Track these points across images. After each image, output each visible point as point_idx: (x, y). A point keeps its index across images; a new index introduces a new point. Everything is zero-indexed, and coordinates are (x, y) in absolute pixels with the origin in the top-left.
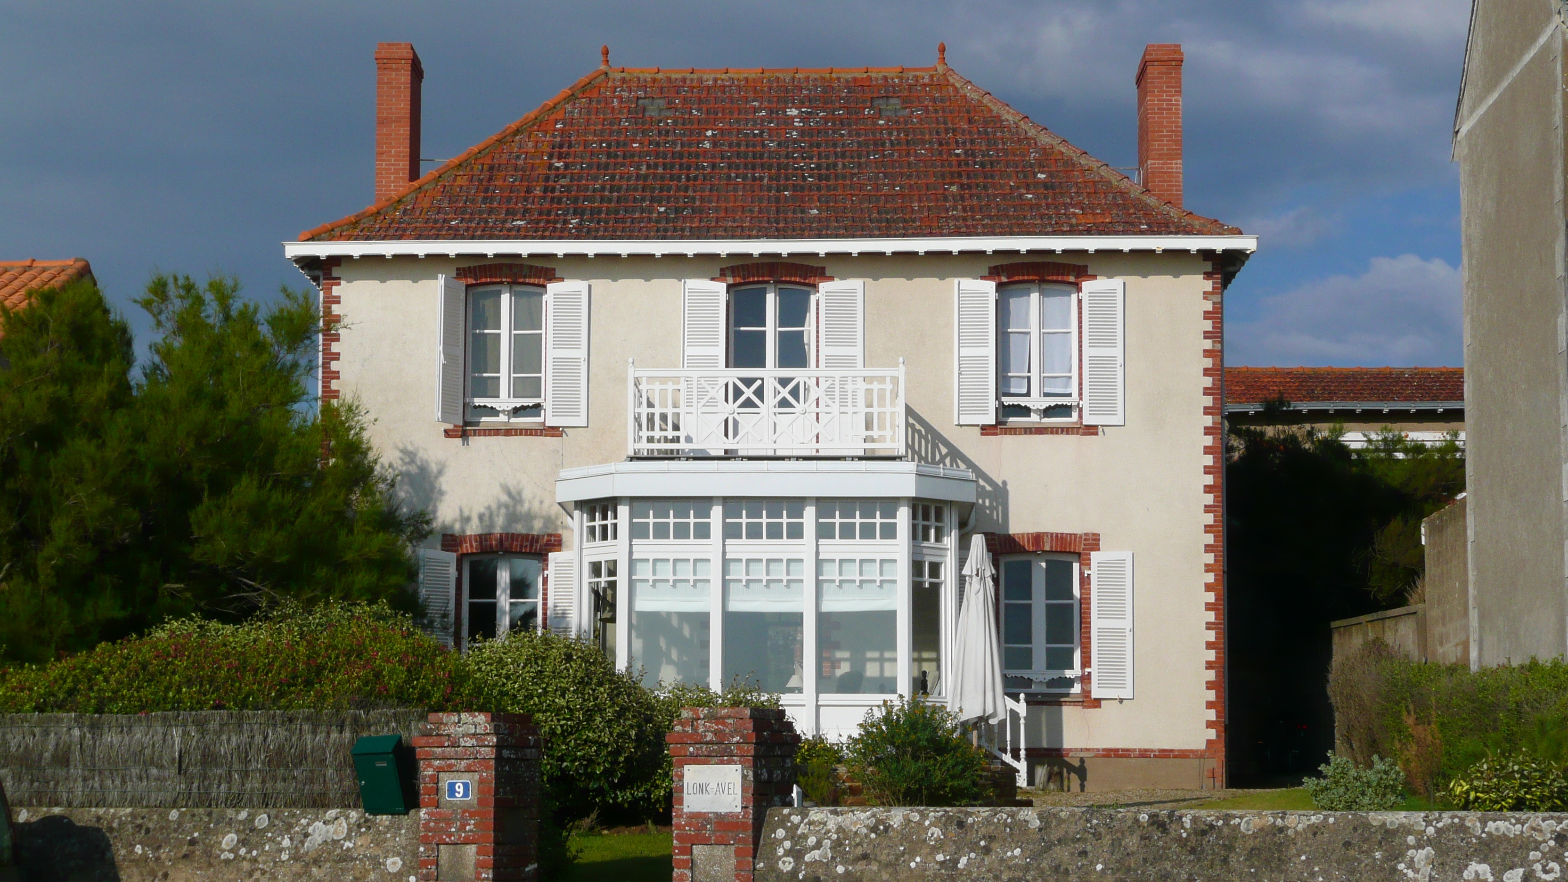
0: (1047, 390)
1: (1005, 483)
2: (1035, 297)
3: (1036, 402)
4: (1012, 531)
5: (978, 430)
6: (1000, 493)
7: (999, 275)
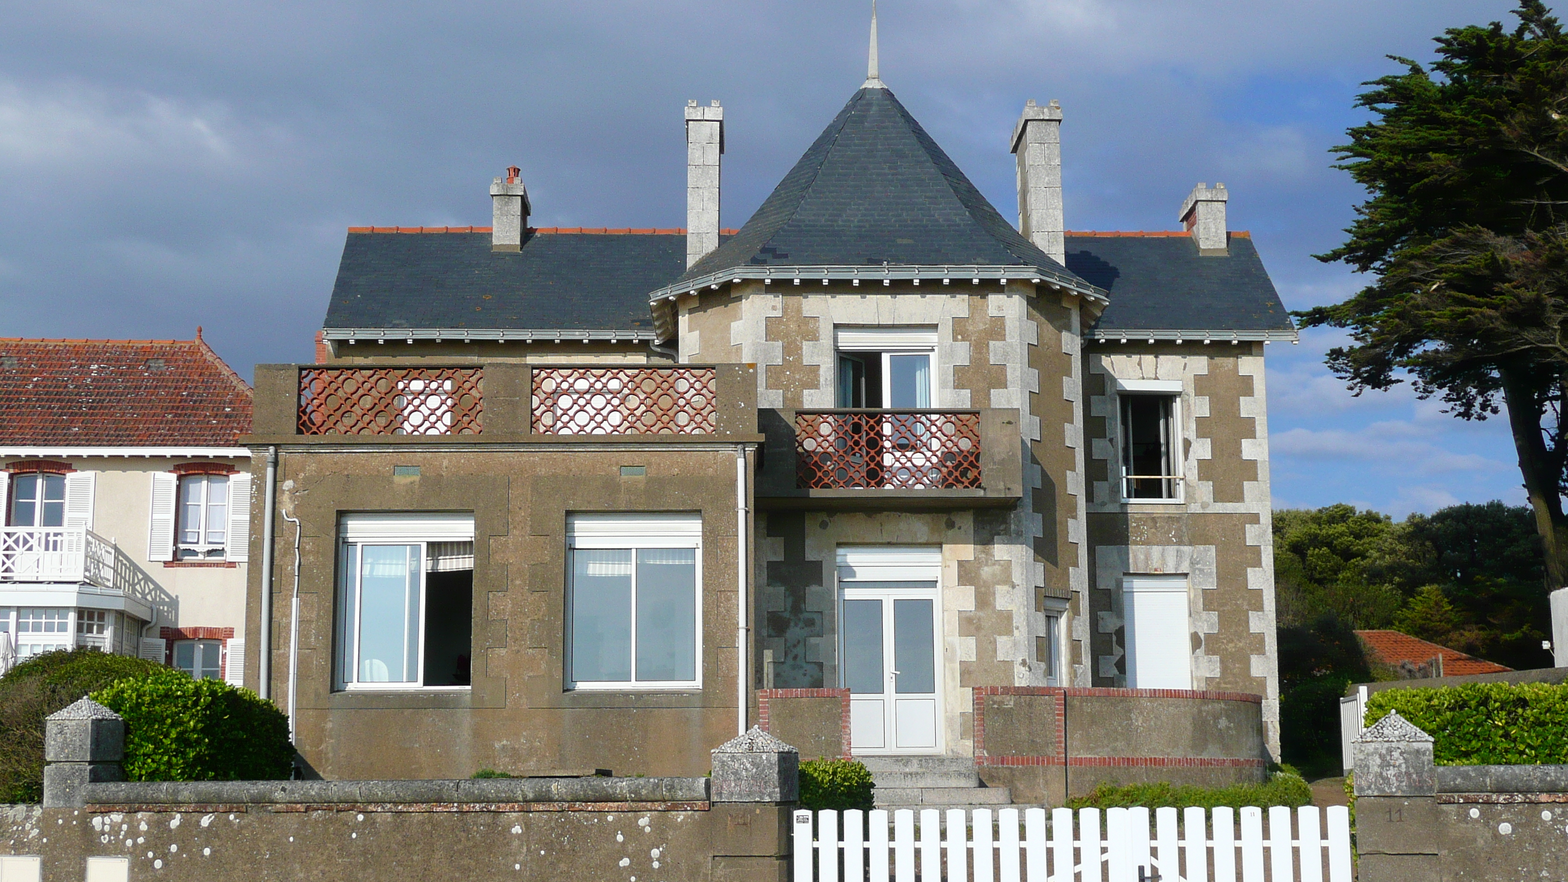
0: (210, 540)
1: (177, 597)
2: (205, 483)
3: (202, 547)
4: (180, 626)
5: (162, 564)
6: (174, 603)
7: (180, 470)
